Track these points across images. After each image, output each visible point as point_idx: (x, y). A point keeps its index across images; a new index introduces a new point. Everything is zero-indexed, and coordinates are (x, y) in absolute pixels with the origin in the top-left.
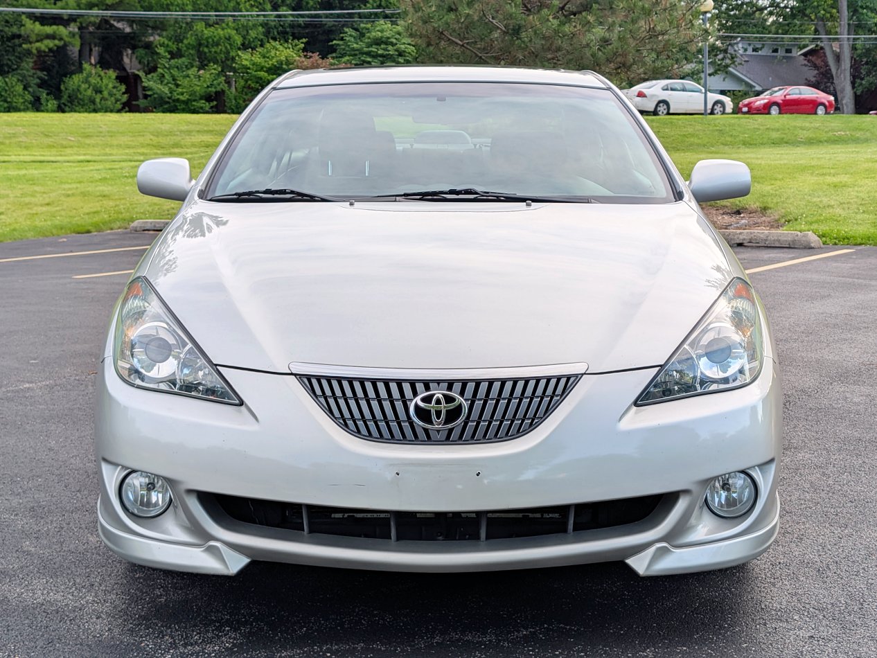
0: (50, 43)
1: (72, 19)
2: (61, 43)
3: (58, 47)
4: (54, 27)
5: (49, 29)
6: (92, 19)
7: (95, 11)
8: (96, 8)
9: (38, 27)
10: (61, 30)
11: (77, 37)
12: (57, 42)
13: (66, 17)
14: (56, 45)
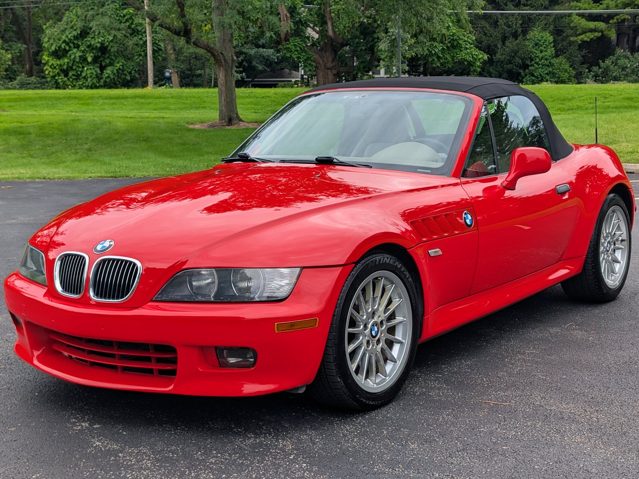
0: (591, 36)
1: (610, 16)
2: (600, 34)
3: (598, 38)
4: (596, 23)
5: (592, 25)
6: (627, 17)
7: (628, 10)
8: (629, 8)
9: (584, 23)
10: (601, 25)
11: (613, 30)
12: (596, 34)
13: (605, 16)
14: (595, 36)
